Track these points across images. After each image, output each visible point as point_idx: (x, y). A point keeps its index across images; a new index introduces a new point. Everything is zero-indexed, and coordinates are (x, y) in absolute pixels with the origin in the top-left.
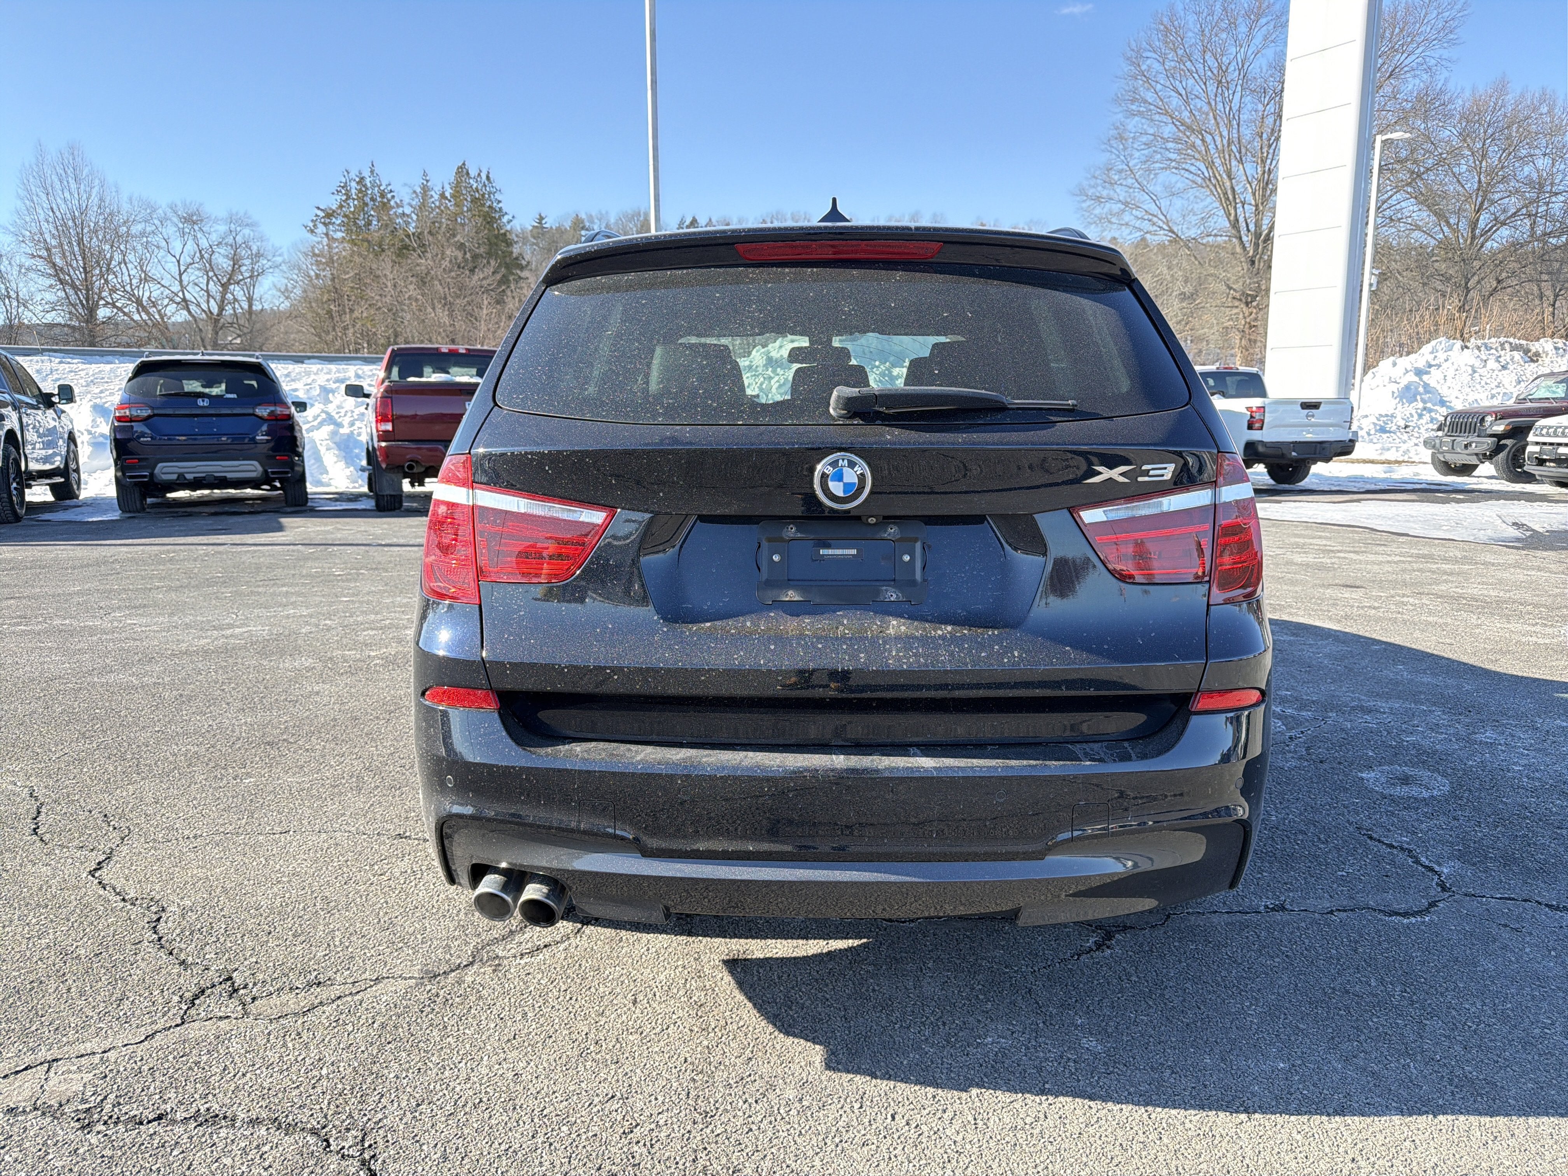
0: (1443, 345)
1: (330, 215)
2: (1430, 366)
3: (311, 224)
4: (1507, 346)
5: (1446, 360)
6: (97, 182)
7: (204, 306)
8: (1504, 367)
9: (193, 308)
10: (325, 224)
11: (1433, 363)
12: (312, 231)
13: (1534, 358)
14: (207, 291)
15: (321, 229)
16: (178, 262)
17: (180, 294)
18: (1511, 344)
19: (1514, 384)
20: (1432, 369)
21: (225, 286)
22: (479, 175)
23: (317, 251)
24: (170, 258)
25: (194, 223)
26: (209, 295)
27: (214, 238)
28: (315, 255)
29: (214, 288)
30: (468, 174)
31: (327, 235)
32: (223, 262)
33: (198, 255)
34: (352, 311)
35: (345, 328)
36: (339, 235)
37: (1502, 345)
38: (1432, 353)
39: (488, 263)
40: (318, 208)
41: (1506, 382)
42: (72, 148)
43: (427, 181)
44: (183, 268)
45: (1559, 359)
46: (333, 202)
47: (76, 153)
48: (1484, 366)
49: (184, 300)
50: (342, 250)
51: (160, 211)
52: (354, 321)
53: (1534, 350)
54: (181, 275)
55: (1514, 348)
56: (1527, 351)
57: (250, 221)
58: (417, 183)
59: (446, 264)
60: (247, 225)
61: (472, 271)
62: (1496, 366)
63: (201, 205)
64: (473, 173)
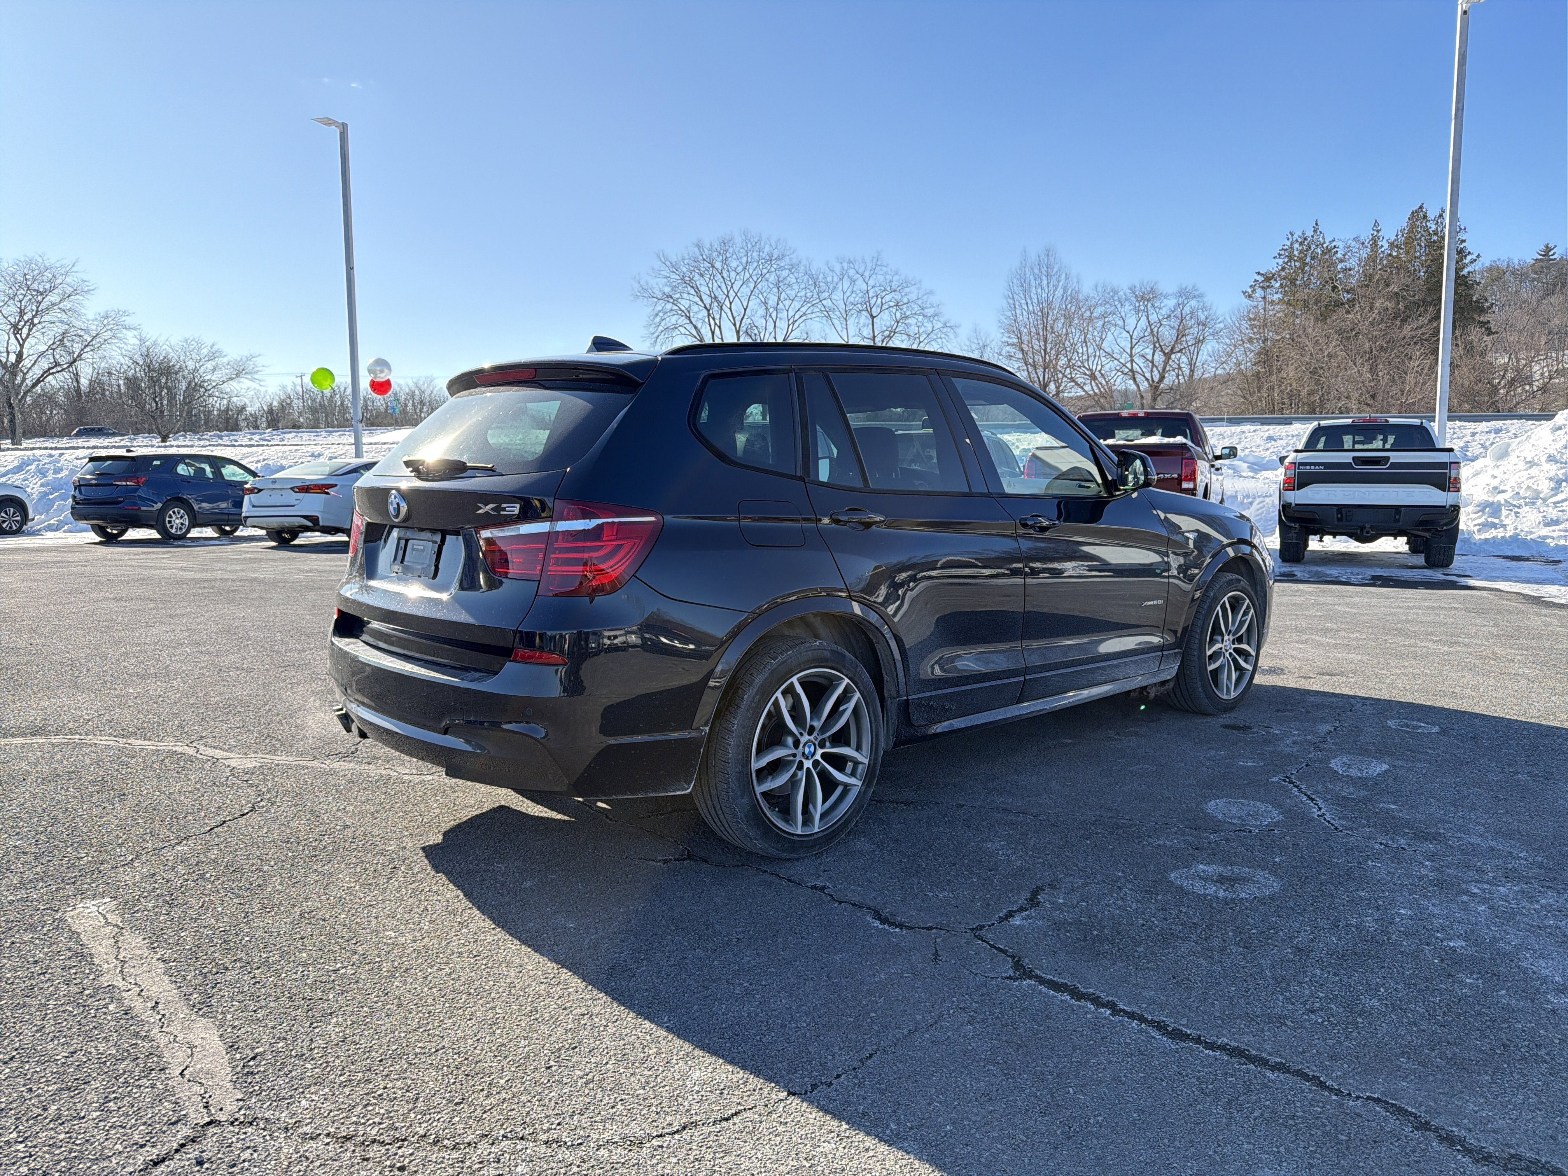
1: (1269, 278)
3: (1250, 290)
6: (1064, 276)
7: (1148, 375)
9: (1139, 378)
10: (1263, 288)
12: (1250, 297)
14: (1152, 362)
15: (1259, 293)
16: (1131, 337)
17: (1129, 365)
21: (1168, 356)
22: (1441, 216)
23: (1252, 316)
24: (1125, 334)
25: (1148, 300)
26: (1153, 365)
27: (1164, 312)
28: (1250, 319)
29: (1159, 358)
30: (1425, 217)
31: (1264, 298)
32: (1167, 334)
33: (1149, 330)
34: (1280, 370)
35: (1272, 388)
36: (1276, 297)
39: (1426, 310)
40: (1259, 273)
42: (1048, 251)
43: (1378, 231)
44: (1134, 341)
46: (1273, 266)
47: (1050, 254)
49: (1132, 370)
50: (1277, 311)
51: (1121, 293)
52: (1281, 381)
54: (1132, 348)
57: (1197, 293)
58: (1366, 235)
59: (1374, 315)
60: (1195, 297)
61: (1404, 321)
63: (1156, 283)
64: (1431, 215)
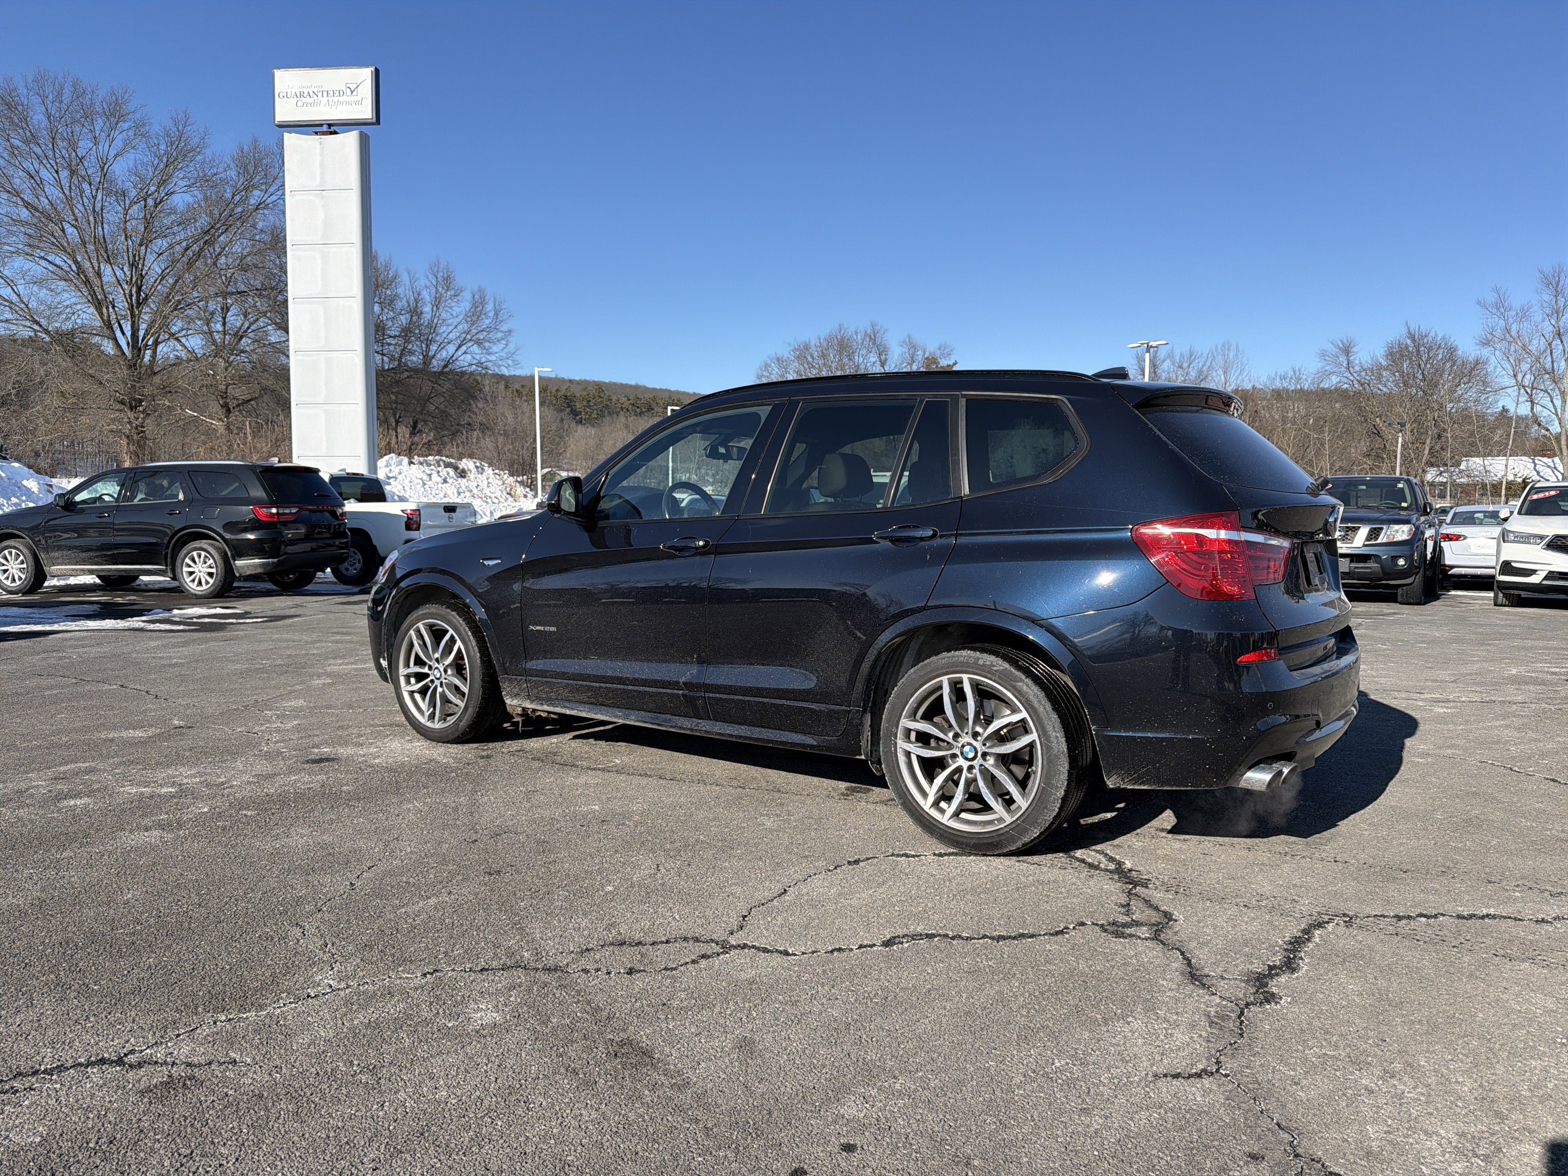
0: (394, 460)
2: (389, 478)
4: (442, 463)
5: (400, 473)
8: (445, 481)
11: (391, 475)
13: (462, 474)
18: (444, 462)
19: (456, 495)
20: (391, 481)
37: (438, 462)
38: (387, 466)
41: (449, 492)
45: (480, 476)
48: (430, 479)
53: (461, 467)
55: (447, 465)
56: (456, 468)
62: (440, 480)
